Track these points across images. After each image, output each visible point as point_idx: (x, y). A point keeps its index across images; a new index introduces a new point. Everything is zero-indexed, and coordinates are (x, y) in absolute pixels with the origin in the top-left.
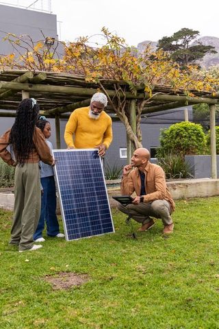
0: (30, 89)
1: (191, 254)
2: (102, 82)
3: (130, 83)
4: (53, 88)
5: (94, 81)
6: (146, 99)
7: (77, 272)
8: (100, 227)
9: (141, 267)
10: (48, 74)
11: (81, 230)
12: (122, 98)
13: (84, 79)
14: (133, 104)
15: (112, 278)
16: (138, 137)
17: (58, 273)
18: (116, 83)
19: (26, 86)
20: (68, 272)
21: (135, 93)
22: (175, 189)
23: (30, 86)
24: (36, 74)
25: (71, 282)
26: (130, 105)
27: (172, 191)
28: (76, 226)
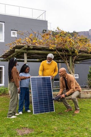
0: (27, 52)
1: (80, 123)
2: (57, 49)
3: (69, 49)
4: (36, 51)
5: (53, 49)
6: (76, 56)
7: (30, 128)
8: (48, 109)
9: (56, 128)
10: (33, 46)
11: (40, 110)
12: (66, 55)
13: (49, 48)
14: (71, 57)
15: (42, 132)
16: (73, 71)
17: (22, 128)
18: (63, 49)
19: (25, 51)
20: (26, 128)
21: (71, 53)
22: (88, 93)
23: (27, 51)
24: (29, 46)
25: (25, 132)
26: (69, 58)
27: (87, 94)
28: (38, 108)
